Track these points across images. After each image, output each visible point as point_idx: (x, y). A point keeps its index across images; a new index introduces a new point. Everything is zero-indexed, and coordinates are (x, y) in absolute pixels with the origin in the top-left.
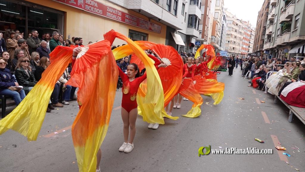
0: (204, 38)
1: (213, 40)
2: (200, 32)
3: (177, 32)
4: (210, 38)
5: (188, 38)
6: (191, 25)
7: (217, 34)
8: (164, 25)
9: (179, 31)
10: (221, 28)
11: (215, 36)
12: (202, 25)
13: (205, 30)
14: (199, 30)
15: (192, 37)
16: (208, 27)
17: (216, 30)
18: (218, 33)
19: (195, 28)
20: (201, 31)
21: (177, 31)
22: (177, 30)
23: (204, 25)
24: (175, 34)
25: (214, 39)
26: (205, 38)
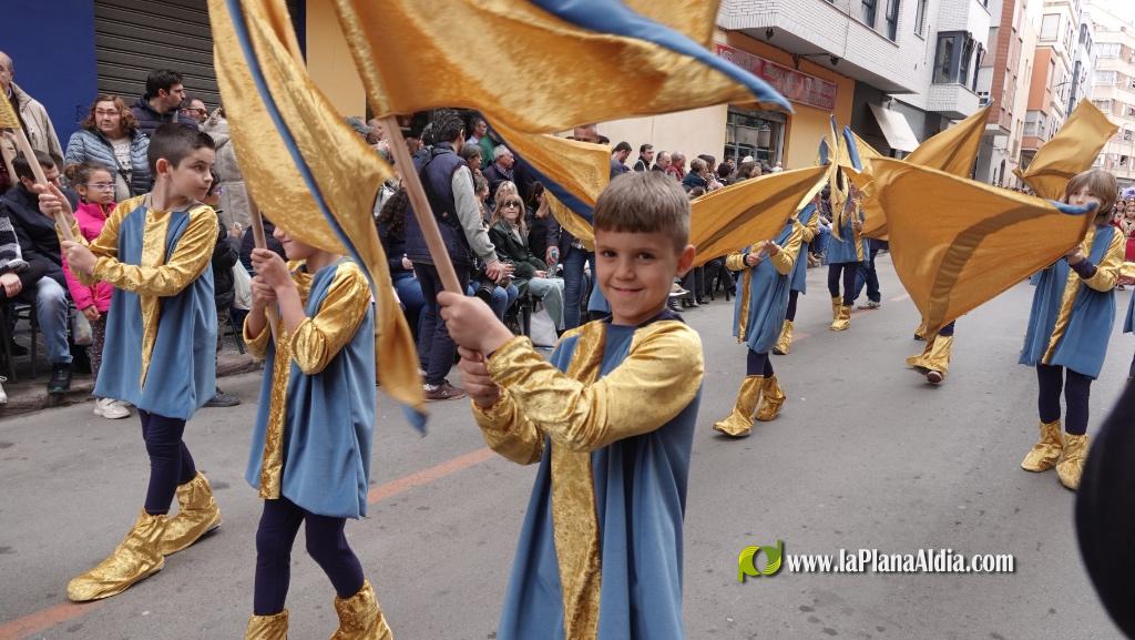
0: (1000, 123)
1: (1036, 130)
2: (983, 96)
3: (893, 101)
4: (1023, 119)
5: (933, 122)
6: (946, 71)
7: (1052, 104)
8: (847, 77)
9: (900, 97)
10: (1070, 78)
11: (1042, 112)
12: (993, 69)
13: (1005, 88)
14: (978, 89)
15: (949, 120)
16: (1015, 77)
17: (1048, 86)
18: (1057, 100)
19: (964, 81)
20: (986, 93)
21: (891, 98)
22: (894, 96)
23: (1001, 69)
24: (886, 111)
25: (1037, 124)
26: (1001, 120)
